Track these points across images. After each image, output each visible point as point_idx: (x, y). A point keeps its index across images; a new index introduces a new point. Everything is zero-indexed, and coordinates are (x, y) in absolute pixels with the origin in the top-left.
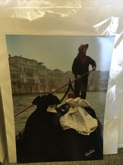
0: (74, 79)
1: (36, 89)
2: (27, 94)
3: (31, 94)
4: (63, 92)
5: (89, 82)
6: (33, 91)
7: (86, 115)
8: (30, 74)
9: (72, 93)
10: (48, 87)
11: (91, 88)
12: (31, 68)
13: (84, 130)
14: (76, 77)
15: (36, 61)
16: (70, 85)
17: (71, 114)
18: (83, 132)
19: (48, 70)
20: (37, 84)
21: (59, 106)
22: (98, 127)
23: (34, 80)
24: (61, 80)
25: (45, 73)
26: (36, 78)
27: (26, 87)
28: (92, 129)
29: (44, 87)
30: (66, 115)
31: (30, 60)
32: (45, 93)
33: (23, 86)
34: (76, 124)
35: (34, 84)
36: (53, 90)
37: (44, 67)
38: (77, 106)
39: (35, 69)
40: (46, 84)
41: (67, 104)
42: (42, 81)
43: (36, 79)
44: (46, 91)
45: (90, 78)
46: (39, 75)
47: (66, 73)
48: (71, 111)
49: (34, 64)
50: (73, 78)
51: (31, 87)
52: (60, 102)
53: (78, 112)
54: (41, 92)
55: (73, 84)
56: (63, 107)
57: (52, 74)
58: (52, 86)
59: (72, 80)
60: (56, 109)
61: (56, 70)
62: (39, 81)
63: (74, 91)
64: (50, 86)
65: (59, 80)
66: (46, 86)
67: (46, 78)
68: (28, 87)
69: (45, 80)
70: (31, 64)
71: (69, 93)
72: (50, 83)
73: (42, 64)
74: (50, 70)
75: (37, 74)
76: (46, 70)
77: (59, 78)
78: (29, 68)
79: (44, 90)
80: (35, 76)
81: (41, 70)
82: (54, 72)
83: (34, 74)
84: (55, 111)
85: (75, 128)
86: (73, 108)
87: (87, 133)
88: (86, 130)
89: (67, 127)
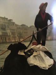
0: (37, 31)
1: (9, 39)
2: (3, 43)
3: (6, 43)
4: (28, 41)
5: (48, 34)
6: (7, 41)
7: (45, 56)
9: (35, 42)
10: (17, 37)
11: (49, 38)
13: (44, 66)
14: (38, 30)
15: (7, 19)
16: (33, 36)
17: (35, 56)
18: (44, 67)
19: (16, 25)
20: (10, 36)
21: (26, 51)
22: (54, 64)
23: (7, 33)
24: (27, 32)
25: (14, 27)
26: (8, 31)
27: (2, 38)
28: (50, 66)
29: (15, 38)
30: (32, 57)
31: (2, 18)
32: (15, 42)
34: (39, 62)
36: (22, 40)
37: (14, 23)
38: (39, 51)
39: (7, 25)
40: (16, 36)
41: (32, 49)
42: (13, 33)
43: (8, 32)
44: (16, 41)
45: (48, 31)
46: (10, 29)
47: (31, 27)
48: (35, 54)
49: (6, 21)
51: (5, 38)
53: (40, 54)
54: (12, 41)
55: (36, 36)
56: (29, 51)
57: (19, 28)
58: (20, 37)
59: (35, 32)
61: (23, 25)
62: (11, 34)
63: (36, 40)
64: (19, 37)
65: (25, 32)
66: (16, 37)
67: (15, 31)
68: (3, 38)
69: (15, 33)
70: (3, 21)
71: (33, 42)
72: (18, 35)
73: (12, 21)
74: (18, 25)
75: (9, 29)
76: (15, 25)
77: (25, 31)
78: (2, 24)
79: (15, 40)
80: (7, 30)
81: (11, 25)
82: (21, 26)
83: (6, 28)
84: (24, 54)
85: (37, 65)
86: (36, 52)
87: (46, 68)
88: (46, 66)
89: (32, 64)
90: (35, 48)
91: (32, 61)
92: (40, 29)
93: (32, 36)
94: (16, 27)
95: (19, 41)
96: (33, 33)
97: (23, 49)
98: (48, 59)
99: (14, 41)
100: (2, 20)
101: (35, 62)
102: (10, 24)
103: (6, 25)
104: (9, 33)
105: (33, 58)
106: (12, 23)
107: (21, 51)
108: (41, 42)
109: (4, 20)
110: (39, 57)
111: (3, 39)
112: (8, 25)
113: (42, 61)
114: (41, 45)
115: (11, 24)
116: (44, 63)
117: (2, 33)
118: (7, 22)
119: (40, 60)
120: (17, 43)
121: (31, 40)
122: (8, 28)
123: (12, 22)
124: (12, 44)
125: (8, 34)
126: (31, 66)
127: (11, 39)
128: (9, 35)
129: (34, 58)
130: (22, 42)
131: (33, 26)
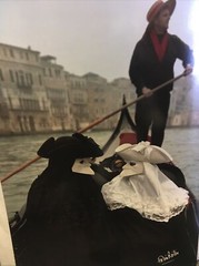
0: (136, 97)
1: (44, 121)
2: (23, 134)
3: (33, 134)
4: (107, 130)
5: (172, 106)
6: (37, 128)
8: (25, 87)
9: (131, 131)
10: (71, 117)
11: (176, 120)
12: (25, 70)
13: (157, 211)
14: (139, 92)
15: (37, 53)
16: (125, 112)
17: (127, 179)
18: (155, 215)
19: (68, 75)
20: (46, 111)
21: (98, 160)
23: (37, 102)
24: (103, 101)
25: (62, 84)
26: (41, 96)
27: (19, 118)
28: (176, 211)
29: (62, 117)
30: (117, 180)
31: (20, 50)
32: (64, 131)
33: (12, 115)
34: (139, 199)
35: (38, 111)
36: (84, 125)
37: (59, 69)
38: (141, 162)
39: (35, 74)
40: (67, 110)
41: (117, 156)
42: (57, 103)
43: (40, 99)
44: (67, 127)
45: (174, 95)
46: (47, 89)
47: (116, 83)
49: (33, 61)
50: (131, 96)
51: (31, 118)
52: (100, 153)
53: (143, 173)
54: (55, 128)
55: (132, 111)
57: (78, 86)
58: (80, 116)
59: (128, 101)
60: (94, 167)
61: (90, 76)
62: (48, 104)
63: (133, 127)
64: (75, 115)
65: (96, 100)
66: (66, 116)
67: (65, 96)
68: (25, 118)
69: (63, 101)
70: (24, 61)
71: (122, 132)
72: (75, 109)
73: (53, 61)
74: (73, 76)
75: (43, 87)
76: (62, 75)
77: (96, 97)
78: (21, 72)
79: (63, 124)
80: (38, 90)
81: (51, 76)
82: (84, 80)
83: (34, 86)
84: (92, 172)
85: (135, 207)
86: (132, 164)
87: (162, 218)
88: (161, 211)
89: (119, 204)
90: (129, 153)
91: (117, 193)
92: (146, 91)
93: (120, 113)
94: (65, 84)
95: (75, 129)
96: (124, 103)
97: (88, 156)
98: (169, 190)
99: (60, 128)
100: (22, 57)
101: (126, 198)
102: (47, 72)
103: (33, 75)
104: (44, 102)
105: (120, 185)
106: (53, 70)
107: (82, 162)
108: (150, 134)
109: (28, 59)
110: (142, 182)
111: (22, 120)
112: (40, 76)
113: (149, 194)
114: (148, 143)
115: (50, 70)
116: (156, 201)
117: (20, 100)
118: (36, 64)
119: (145, 192)
120: (71, 135)
121: (116, 125)
122: (41, 83)
123: (55, 66)
124: (53, 139)
125: (41, 104)
126: (113, 208)
127: (50, 121)
128: (42, 109)
129: (124, 184)
130: (85, 131)
131: (123, 79)
